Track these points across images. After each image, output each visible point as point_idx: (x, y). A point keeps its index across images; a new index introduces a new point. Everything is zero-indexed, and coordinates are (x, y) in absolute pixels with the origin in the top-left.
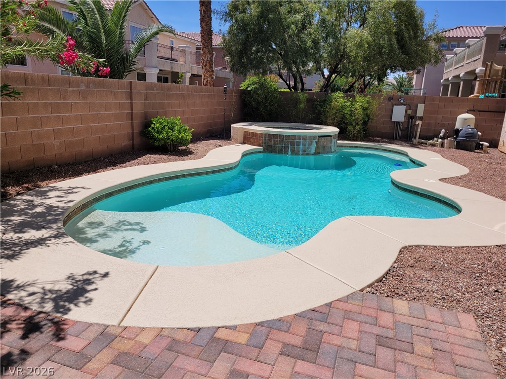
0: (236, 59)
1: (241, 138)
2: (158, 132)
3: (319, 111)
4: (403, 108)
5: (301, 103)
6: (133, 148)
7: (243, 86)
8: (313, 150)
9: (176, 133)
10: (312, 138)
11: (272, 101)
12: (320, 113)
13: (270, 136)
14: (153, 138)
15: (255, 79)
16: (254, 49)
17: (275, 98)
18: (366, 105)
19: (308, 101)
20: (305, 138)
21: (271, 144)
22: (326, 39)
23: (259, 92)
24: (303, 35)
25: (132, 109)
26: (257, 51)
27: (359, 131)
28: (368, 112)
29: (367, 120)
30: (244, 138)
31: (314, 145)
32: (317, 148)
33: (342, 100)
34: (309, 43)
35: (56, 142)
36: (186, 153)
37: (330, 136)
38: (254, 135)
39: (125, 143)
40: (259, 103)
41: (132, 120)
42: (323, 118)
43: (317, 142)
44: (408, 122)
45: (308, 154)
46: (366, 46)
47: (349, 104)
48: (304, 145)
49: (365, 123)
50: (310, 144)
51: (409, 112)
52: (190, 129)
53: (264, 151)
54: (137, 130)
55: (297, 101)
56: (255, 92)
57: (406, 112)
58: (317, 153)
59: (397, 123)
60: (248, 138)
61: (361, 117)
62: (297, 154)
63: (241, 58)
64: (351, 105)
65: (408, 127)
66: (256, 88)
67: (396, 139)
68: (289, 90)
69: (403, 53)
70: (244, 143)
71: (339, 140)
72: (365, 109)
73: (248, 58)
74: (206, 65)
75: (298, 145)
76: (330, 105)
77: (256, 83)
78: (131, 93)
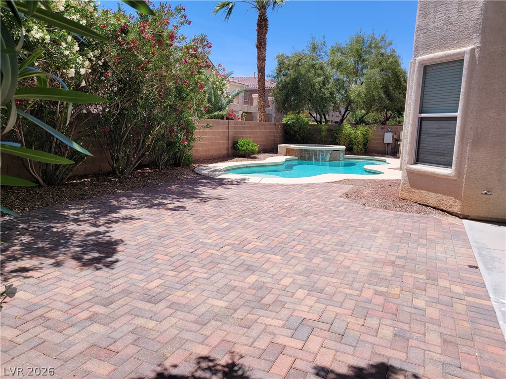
0: (281, 105)
1: (284, 152)
2: (241, 146)
3: (335, 137)
4: (391, 134)
5: (323, 131)
6: (228, 155)
7: (284, 121)
8: (328, 159)
9: (251, 147)
10: (327, 151)
11: (304, 130)
12: (336, 138)
13: (302, 150)
14: (239, 149)
15: (293, 116)
16: (292, 98)
17: (306, 128)
18: (364, 132)
19: (328, 130)
20: (323, 151)
21: (303, 155)
22: (338, 91)
23: (296, 125)
24: (323, 90)
25: (228, 135)
26: (294, 100)
27: (361, 149)
28: (367, 136)
29: (366, 142)
30: (286, 152)
31: (329, 156)
32: (330, 157)
33: (350, 129)
34: (328, 95)
35: (201, 149)
36: (255, 158)
37: (339, 151)
38: (293, 150)
39: (225, 152)
40: (296, 132)
41: (228, 140)
42: (337, 141)
43: (330, 154)
44: (395, 143)
45: (325, 161)
46: (363, 96)
47: (354, 132)
48: (322, 155)
49: (365, 144)
50: (326, 155)
51: (395, 137)
52: (257, 145)
53: (298, 159)
54: (230, 146)
55: (320, 131)
56: (293, 125)
57: (393, 137)
58: (330, 160)
59: (388, 144)
60: (288, 152)
61: (362, 140)
62: (319, 161)
63: (284, 104)
64: (355, 132)
65: (395, 147)
66: (293, 122)
67: (387, 155)
68: (316, 123)
69: (388, 99)
70: (286, 155)
71: (346, 154)
72: (365, 135)
73: (289, 104)
74: (261, 108)
75: (319, 155)
76: (342, 133)
77: (294, 119)
78: (229, 126)
